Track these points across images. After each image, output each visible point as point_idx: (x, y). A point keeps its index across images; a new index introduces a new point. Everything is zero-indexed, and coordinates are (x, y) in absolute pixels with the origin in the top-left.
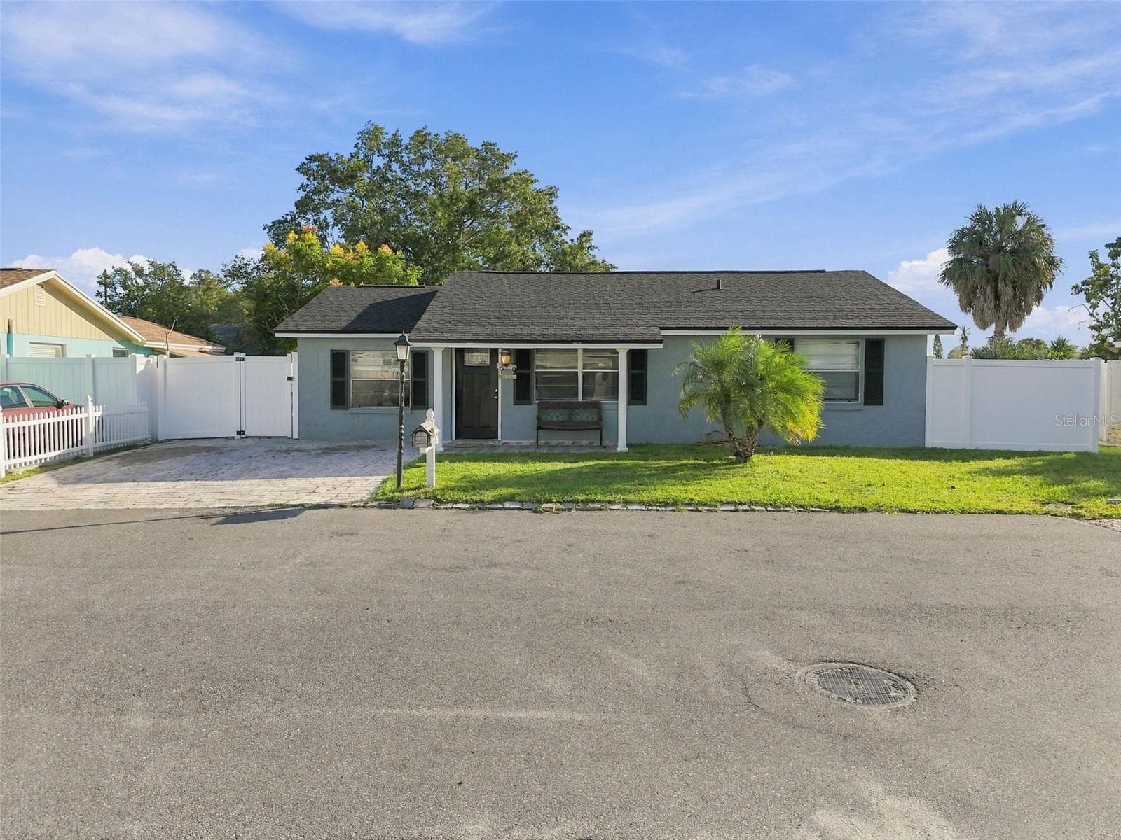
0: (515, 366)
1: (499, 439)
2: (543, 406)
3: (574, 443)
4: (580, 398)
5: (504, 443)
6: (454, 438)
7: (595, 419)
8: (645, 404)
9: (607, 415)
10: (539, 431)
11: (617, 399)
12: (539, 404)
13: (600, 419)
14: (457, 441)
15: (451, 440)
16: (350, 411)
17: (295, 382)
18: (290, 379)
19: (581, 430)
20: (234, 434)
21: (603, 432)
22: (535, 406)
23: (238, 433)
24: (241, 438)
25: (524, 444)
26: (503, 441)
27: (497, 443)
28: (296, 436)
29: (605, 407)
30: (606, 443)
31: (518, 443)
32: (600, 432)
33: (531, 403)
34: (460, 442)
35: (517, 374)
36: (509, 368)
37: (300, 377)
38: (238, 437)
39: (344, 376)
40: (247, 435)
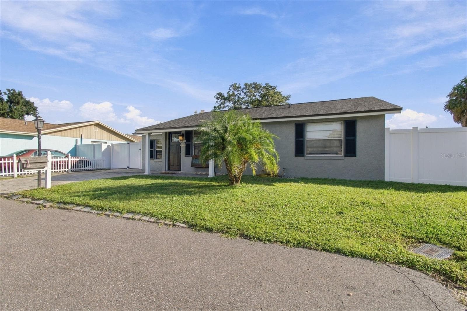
0: (185, 141)
5: (183, 172)
10: (193, 167)
14: (168, 171)
16: (155, 160)
18: (140, 150)
22: (192, 157)
28: (141, 169)
33: (190, 156)
35: (186, 144)
36: (183, 142)
37: (142, 149)
38: (128, 168)
39: (153, 148)
40: (130, 168)
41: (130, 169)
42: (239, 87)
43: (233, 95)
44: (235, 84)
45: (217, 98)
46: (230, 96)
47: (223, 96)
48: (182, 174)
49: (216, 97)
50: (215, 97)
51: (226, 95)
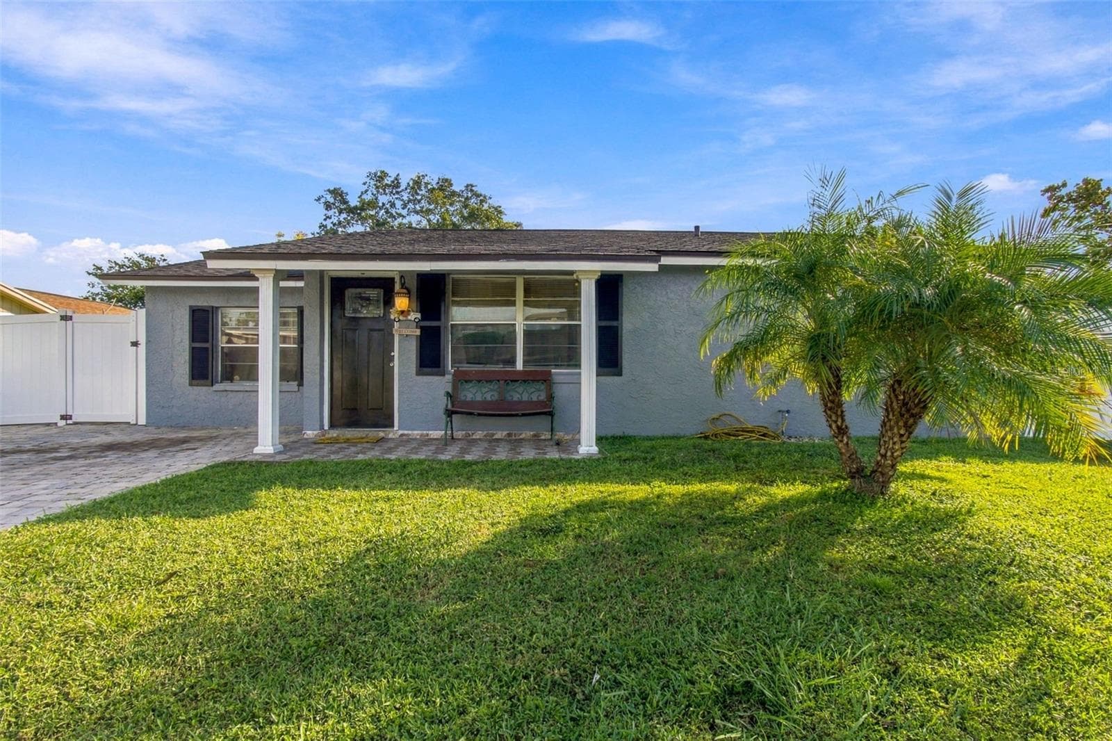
0: (419, 316)
1: (396, 428)
2: (461, 379)
3: (509, 435)
4: (519, 366)
5: (402, 435)
6: (326, 427)
7: (543, 397)
8: (620, 374)
9: (561, 392)
10: (453, 416)
11: (578, 366)
12: (454, 375)
13: (551, 397)
14: (332, 431)
15: (322, 427)
16: (217, 387)
17: (142, 349)
18: (135, 344)
19: (517, 415)
20: (57, 419)
21: (555, 417)
22: (449, 377)
23: (63, 417)
24: (67, 424)
25: (432, 437)
26: (401, 432)
27: (391, 436)
28: (142, 421)
29: (556, 379)
30: (560, 435)
31: (422, 435)
32: (550, 417)
33: (443, 374)
34: (334, 433)
35: (422, 328)
36: (409, 318)
37: (148, 342)
38: (63, 422)
39: (208, 342)
40: (74, 420)
41: (76, 423)
42: (396, 184)
43: (373, 204)
44: (384, 175)
45: (328, 206)
46: (365, 206)
47: (345, 202)
48: (404, 441)
49: (323, 200)
50: (318, 200)
51: (354, 202)
